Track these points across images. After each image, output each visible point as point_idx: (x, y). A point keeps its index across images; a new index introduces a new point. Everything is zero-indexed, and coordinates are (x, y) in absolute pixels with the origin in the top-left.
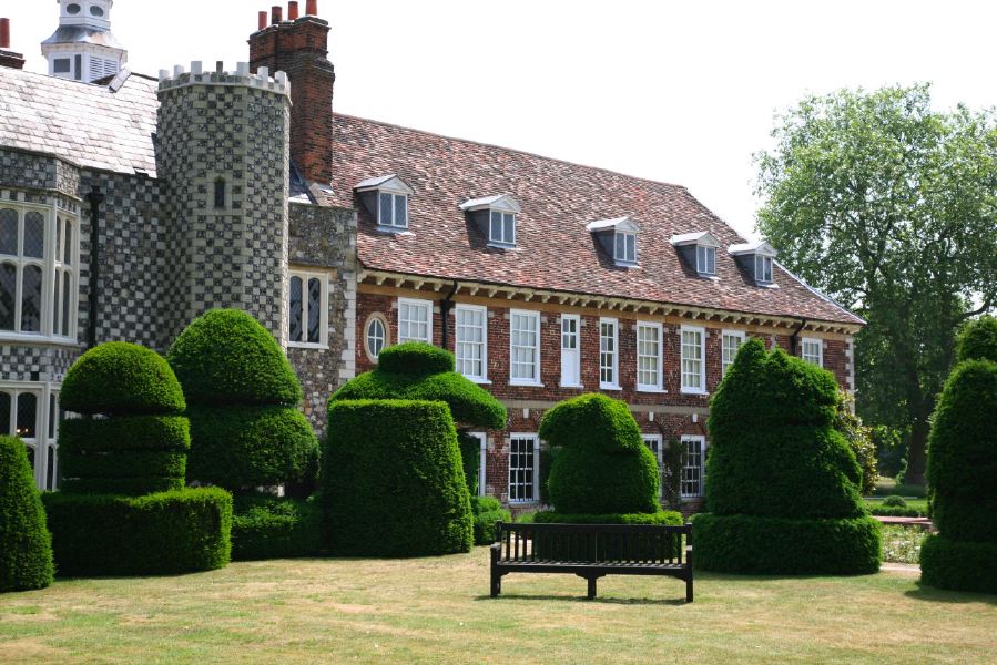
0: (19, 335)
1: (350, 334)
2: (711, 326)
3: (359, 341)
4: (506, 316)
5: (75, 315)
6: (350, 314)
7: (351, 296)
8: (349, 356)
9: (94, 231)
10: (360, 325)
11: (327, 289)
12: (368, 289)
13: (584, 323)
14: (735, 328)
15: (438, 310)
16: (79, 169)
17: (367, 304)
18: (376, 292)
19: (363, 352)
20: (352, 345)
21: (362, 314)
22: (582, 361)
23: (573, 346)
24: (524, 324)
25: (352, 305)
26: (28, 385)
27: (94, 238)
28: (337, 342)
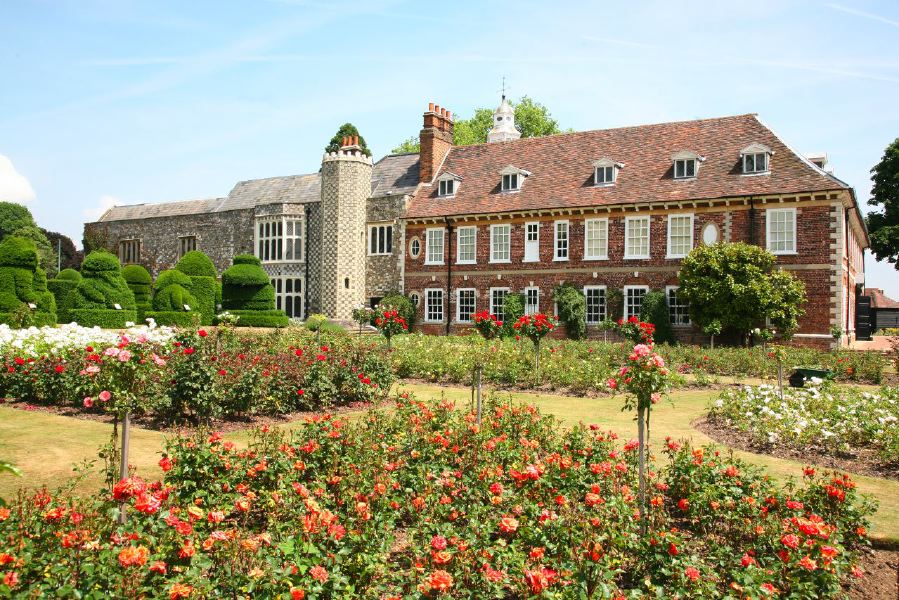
0: (277, 261)
1: (402, 248)
2: (655, 213)
3: (407, 249)
4: (488, 229)
5: (303, 252)
6: (403, 239)
7: (403, 231)
8: (402, 257)
9: (308, 224)
10: (407, 243)
11: (393, 229)
12: (411, 227)
13: (542, 226)
14: (682, 212)
15: (447, 231)
16: (303, 204)
17: (409, 233)
18: (414, 228)
19: (409, 255)
20: (403, 252)
21: (408, 238)
22: (540, 246)
23: (535, 238)
24: (500, 232)
25: (404, 235)
26: (279, 277)
27: (308, 226)
28: (397, 252)
